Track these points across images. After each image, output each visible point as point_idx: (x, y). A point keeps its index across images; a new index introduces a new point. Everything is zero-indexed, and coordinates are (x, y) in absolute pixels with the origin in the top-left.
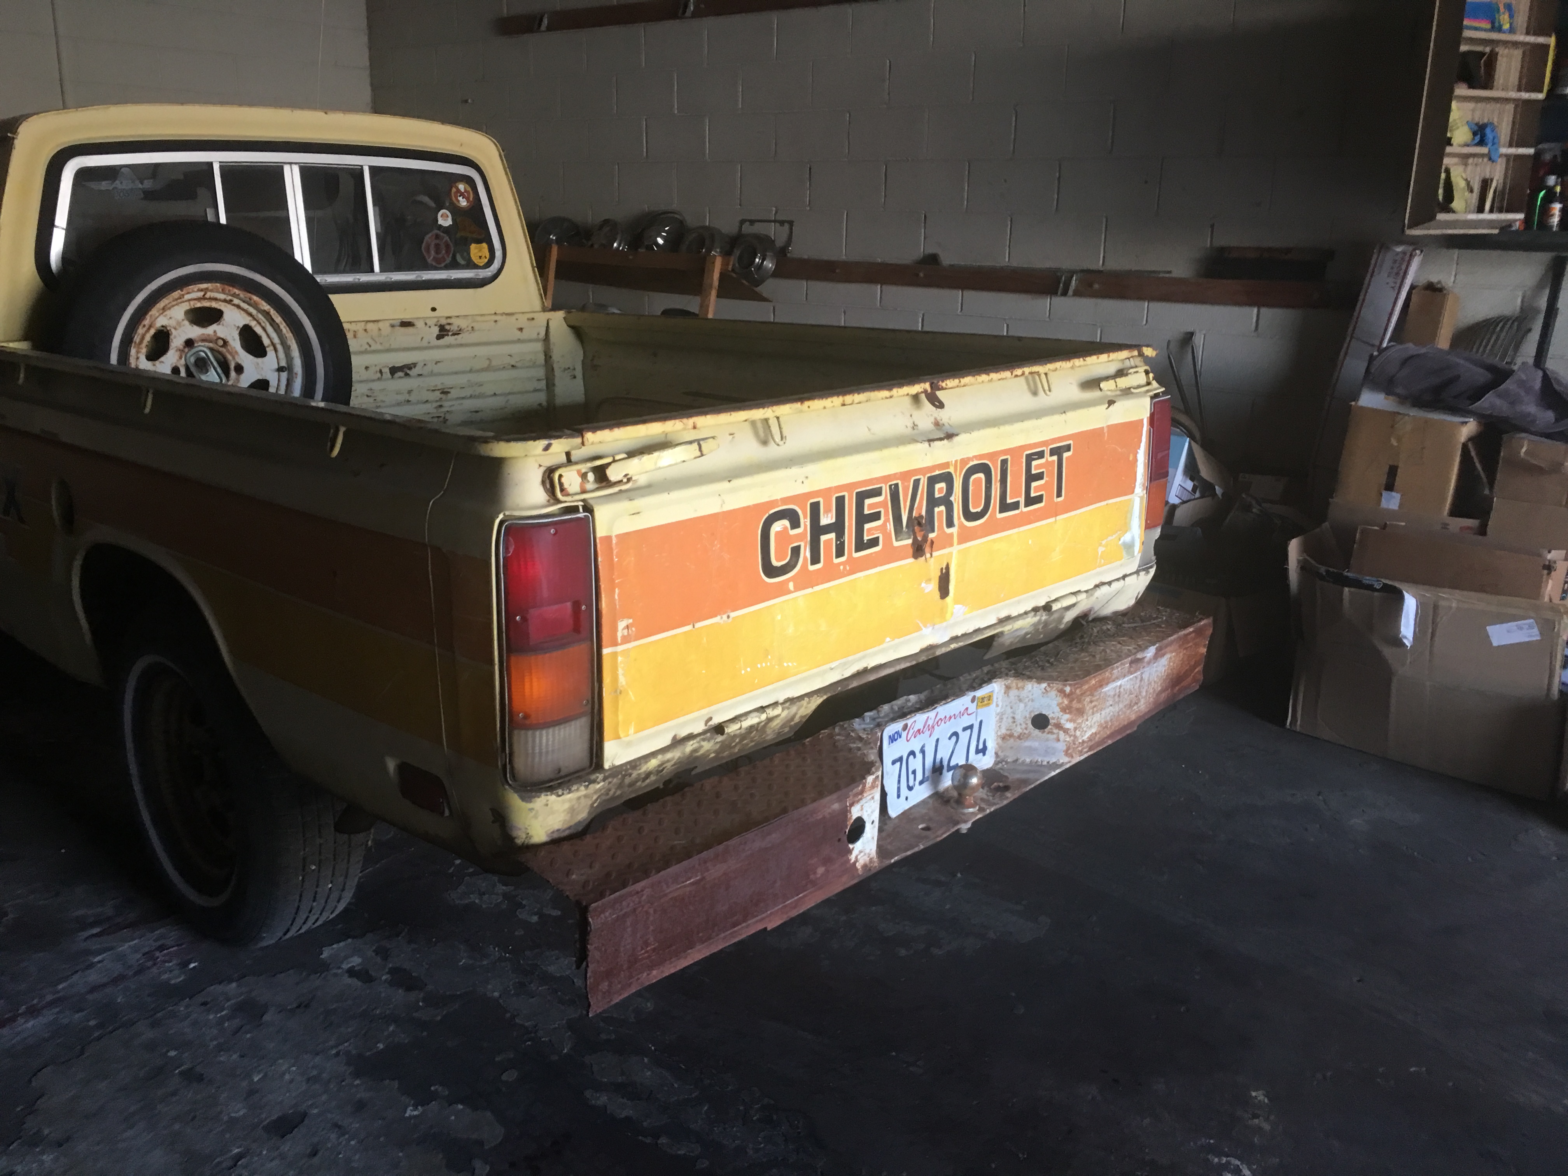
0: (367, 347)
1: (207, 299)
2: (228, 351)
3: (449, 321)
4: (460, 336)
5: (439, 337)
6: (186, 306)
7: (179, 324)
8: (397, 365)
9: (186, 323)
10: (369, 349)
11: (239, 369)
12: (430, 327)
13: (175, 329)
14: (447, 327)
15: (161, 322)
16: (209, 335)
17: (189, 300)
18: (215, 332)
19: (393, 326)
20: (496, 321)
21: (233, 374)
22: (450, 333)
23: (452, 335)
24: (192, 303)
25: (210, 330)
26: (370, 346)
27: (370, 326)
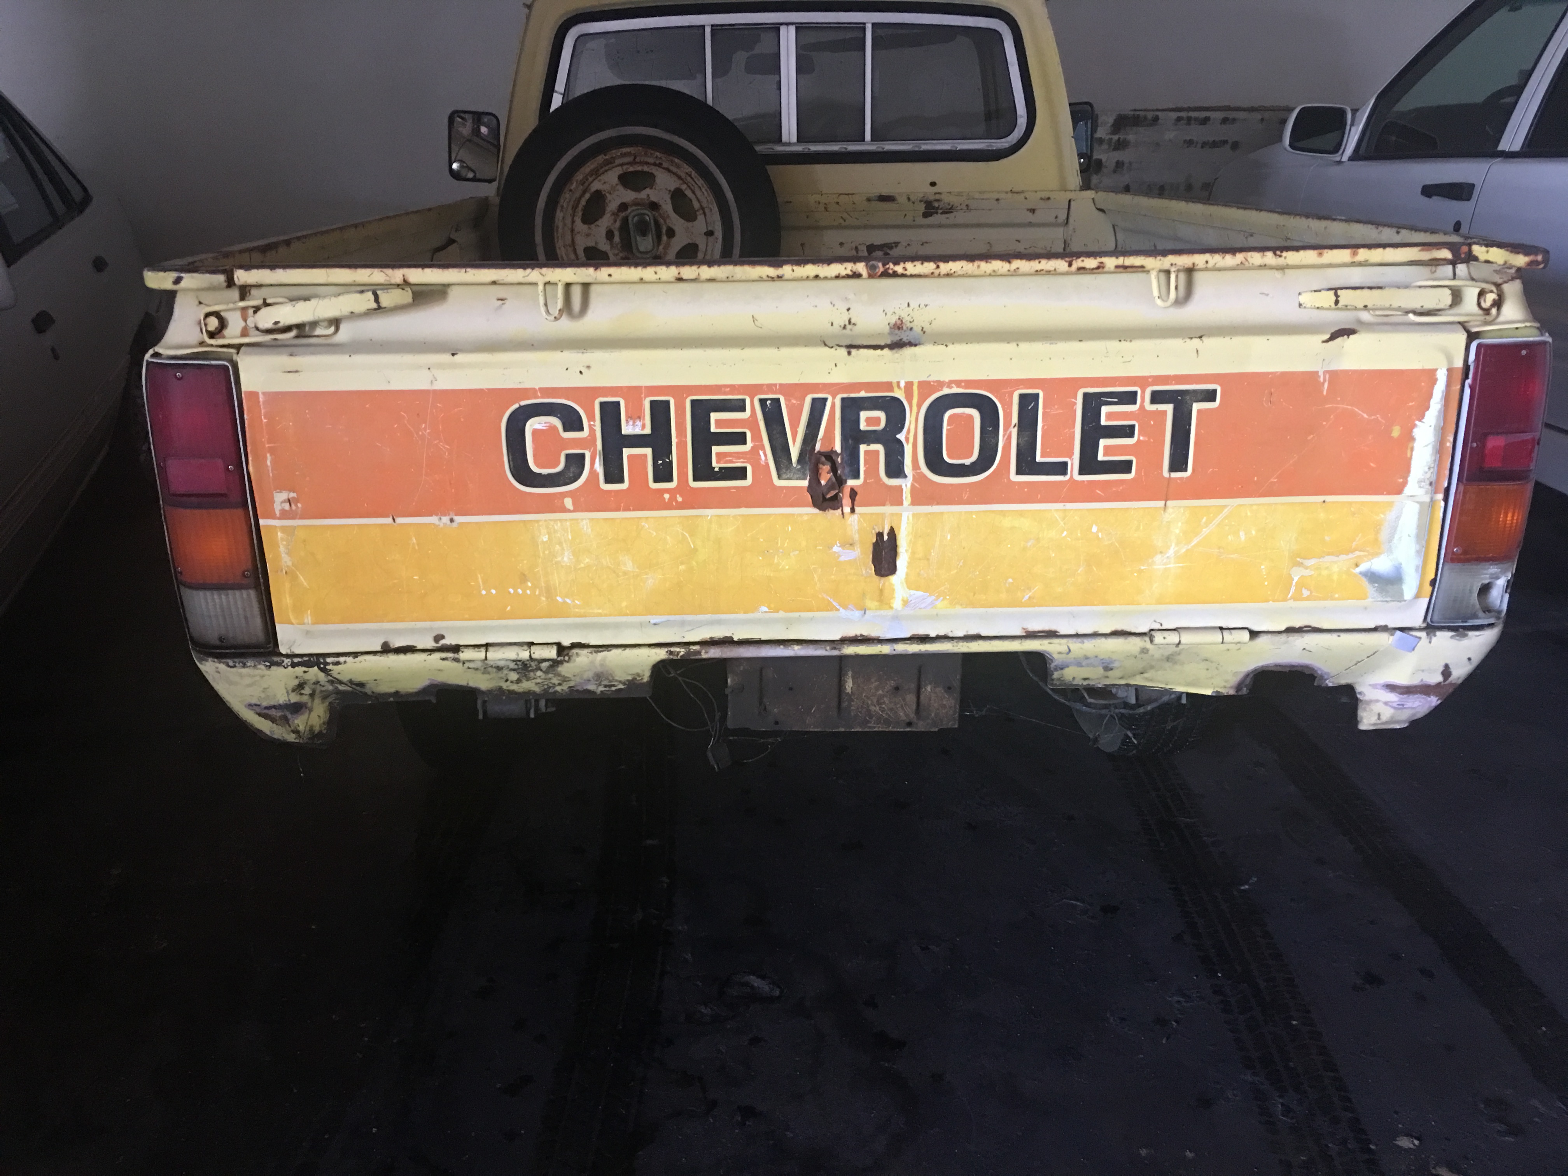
0: (841, 221)
1: (638, 163)
2: (660, 214)
3: (937, 197)
4: (952, 215)
5: (926, 215)
6: (619, 171)
7: (613, 188)
8: (875, 244)
9: (620, 187)
10: (843, 223)
11: (671, 233)
12: (914, 203)
13: (610, 193)
14: (936, 204)
15: (596, 186)
16: (641, 199)
17: (622, 165)
18: (648, 195)
19: (869, 200)
20: (998, 200)
21: (664, 238)
22: (940, 211)
23: (942, 213)
24: (625, 167)
25: (643, 195)
26: (845, 221)
27: (842, 199)
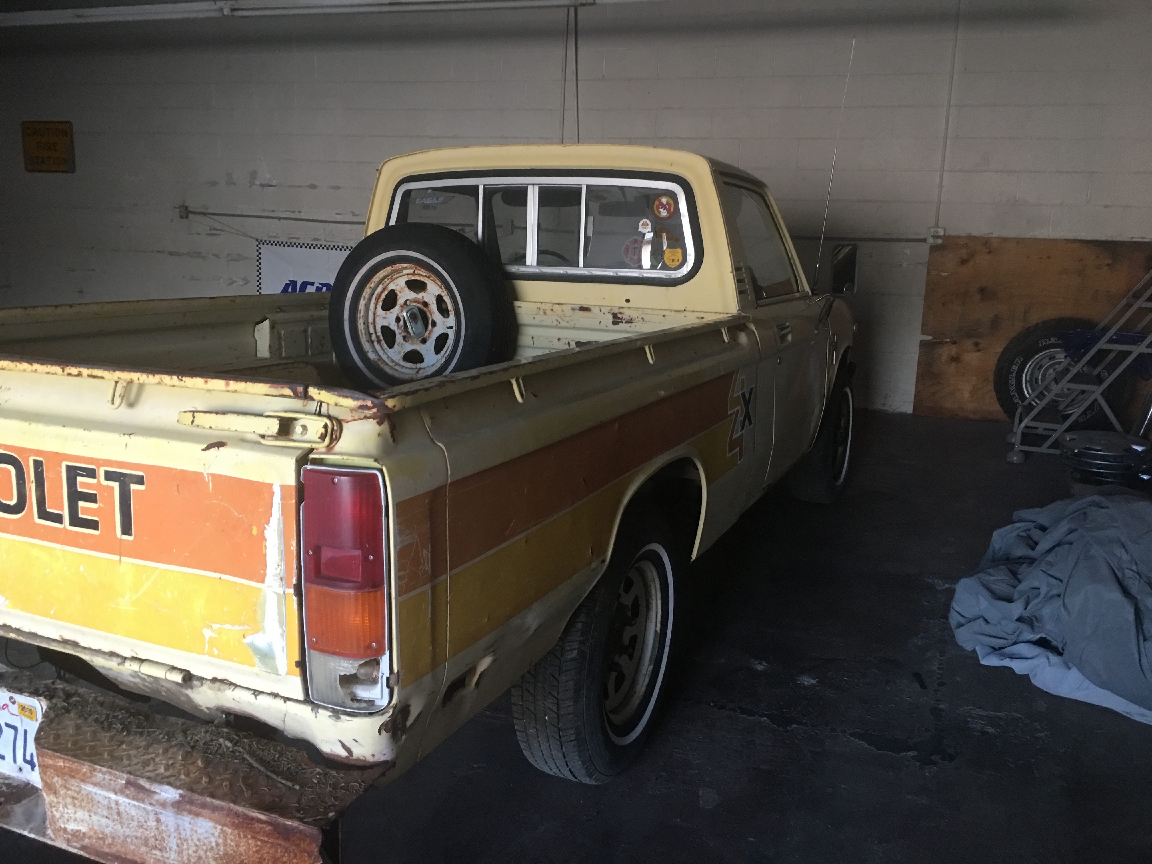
0: (557, 323)
1: (416, 274)
2: (428, 310)
3: (621, 310)
4: (632, 325)
5: (615, 323)
6: (406, 278)
7: (402, 289)
8: (581, 341)
9: (407, 289)
10: (559, 325)
11: (434, 324)
12: (604, 313)
13: (400, 292)
14: (619, 316)
15: (391, 287)
16: (419, 298)
17: (407, 274)
18: (423, 297)
19: (573, 309)
20: (664, 316)
21: (430, 326)
22: (624, 321)
23: (626, 323)
24: (410, 276)
25: (420, 296)
26: (560, 323)
27: (556, 307)
